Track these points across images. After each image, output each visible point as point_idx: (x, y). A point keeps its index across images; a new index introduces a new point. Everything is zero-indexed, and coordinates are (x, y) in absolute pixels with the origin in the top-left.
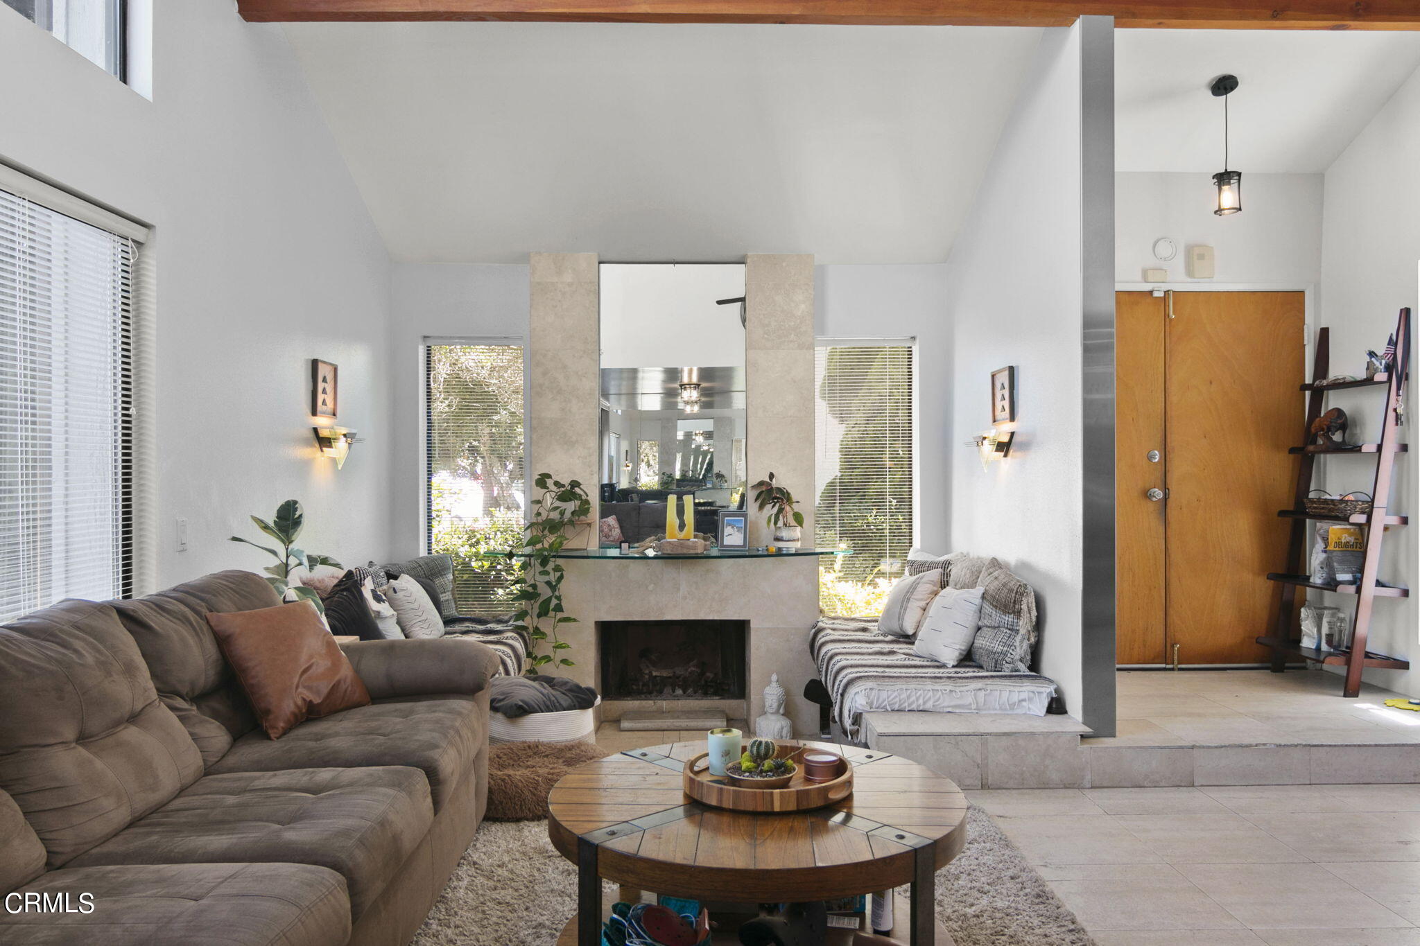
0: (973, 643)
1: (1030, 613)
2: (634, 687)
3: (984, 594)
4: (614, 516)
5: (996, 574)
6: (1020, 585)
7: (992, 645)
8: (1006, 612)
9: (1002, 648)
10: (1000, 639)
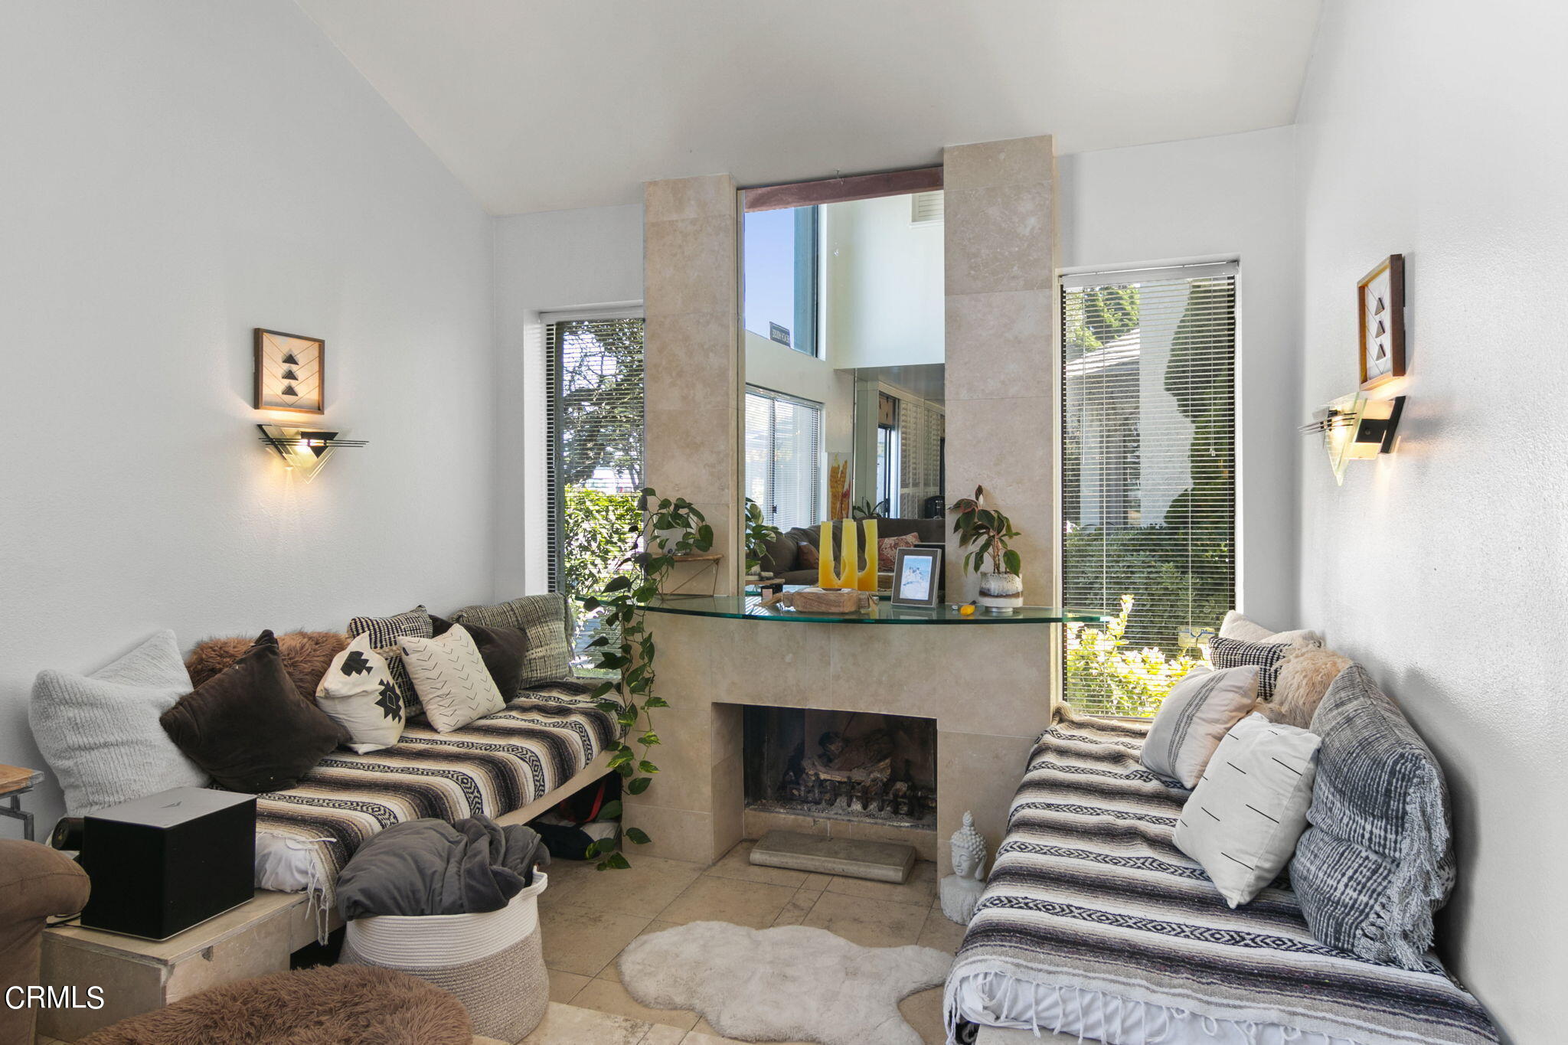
0: (1294, 855)
1: (1428, 829)
2: (795, 792)
3: (1319, 751)
4: (916, 534)
5: (1350, 708)
6: (1402, 756)
7: (1330, 882)
8: (1364, 813)
9: (1355, 895)
10: (1350, 873)
